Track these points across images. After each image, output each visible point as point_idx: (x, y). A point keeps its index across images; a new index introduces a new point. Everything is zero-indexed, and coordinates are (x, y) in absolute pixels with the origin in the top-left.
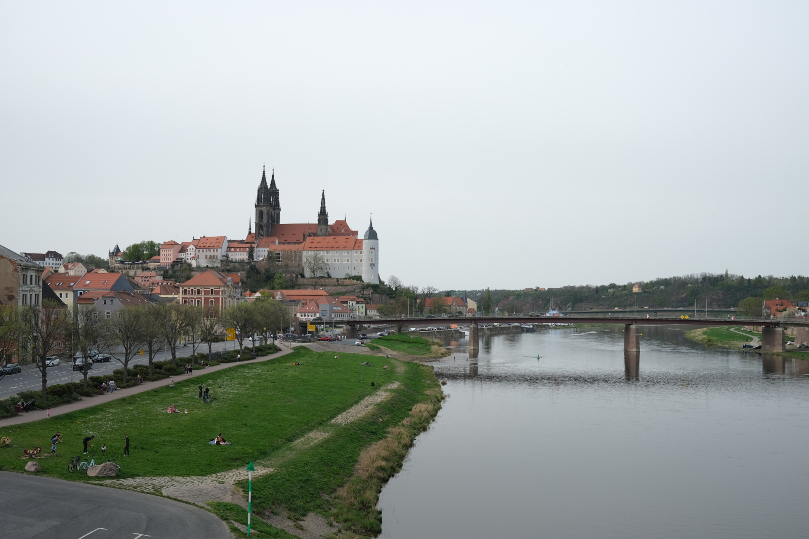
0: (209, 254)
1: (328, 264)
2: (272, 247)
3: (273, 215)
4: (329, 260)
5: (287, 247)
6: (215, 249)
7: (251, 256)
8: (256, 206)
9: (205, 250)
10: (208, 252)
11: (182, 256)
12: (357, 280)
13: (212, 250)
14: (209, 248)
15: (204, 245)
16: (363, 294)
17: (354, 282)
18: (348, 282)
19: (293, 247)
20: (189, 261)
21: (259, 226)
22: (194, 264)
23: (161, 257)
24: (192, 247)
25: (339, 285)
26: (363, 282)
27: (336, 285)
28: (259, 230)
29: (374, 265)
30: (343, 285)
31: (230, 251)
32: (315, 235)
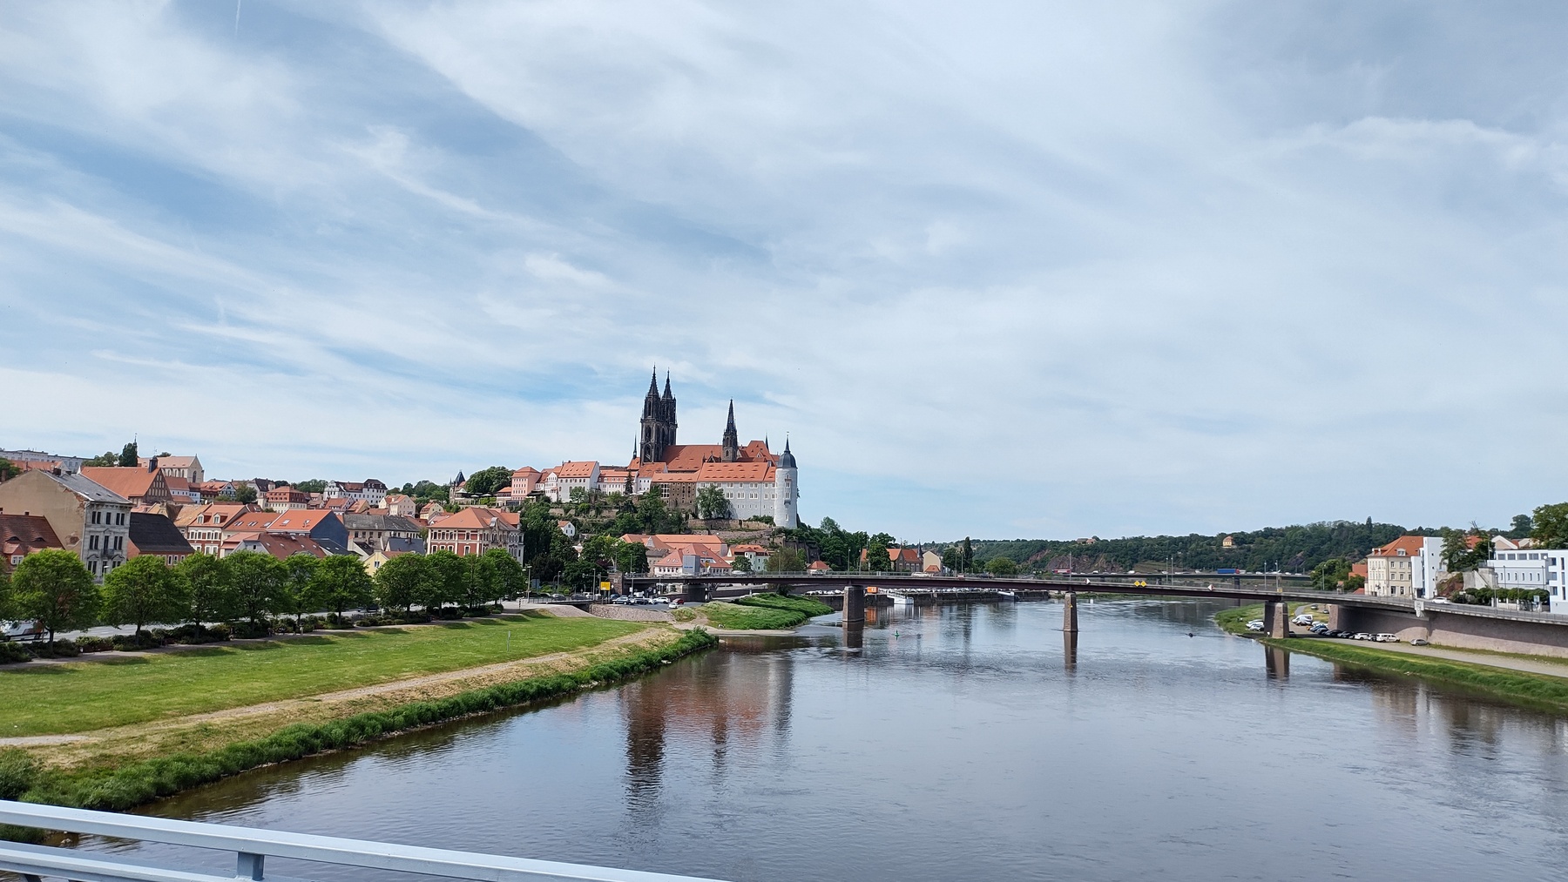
0: (574, 485)
1: (728, 501)
2: (657, 477)
3: (666, 433)
4: (732, 494)
5: (676, 477)
6: (582, 479)
7: (629, 489)
8: (642, 421)
9: (569, 479)
10: (573, 482)
11: (541, 487)
12: (767, 523)
13: (578, 480)
14: (575, 478)
15: (568, 472)
16: (773, 543)
17: (763, 525)
18: (754, 525)
19: (685, 477)
20: (548, 495)
21: (646, 448)
22: (554, 499)
23: (513, 489)
24: (553, 475)
25: (741, 530)
26: (775, 525)
27: (738, 530)
28: (645, 453)
29: (790, 503)
30: (747, 530)
31: (602, 481)
32: (718, 460)
